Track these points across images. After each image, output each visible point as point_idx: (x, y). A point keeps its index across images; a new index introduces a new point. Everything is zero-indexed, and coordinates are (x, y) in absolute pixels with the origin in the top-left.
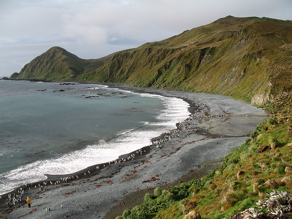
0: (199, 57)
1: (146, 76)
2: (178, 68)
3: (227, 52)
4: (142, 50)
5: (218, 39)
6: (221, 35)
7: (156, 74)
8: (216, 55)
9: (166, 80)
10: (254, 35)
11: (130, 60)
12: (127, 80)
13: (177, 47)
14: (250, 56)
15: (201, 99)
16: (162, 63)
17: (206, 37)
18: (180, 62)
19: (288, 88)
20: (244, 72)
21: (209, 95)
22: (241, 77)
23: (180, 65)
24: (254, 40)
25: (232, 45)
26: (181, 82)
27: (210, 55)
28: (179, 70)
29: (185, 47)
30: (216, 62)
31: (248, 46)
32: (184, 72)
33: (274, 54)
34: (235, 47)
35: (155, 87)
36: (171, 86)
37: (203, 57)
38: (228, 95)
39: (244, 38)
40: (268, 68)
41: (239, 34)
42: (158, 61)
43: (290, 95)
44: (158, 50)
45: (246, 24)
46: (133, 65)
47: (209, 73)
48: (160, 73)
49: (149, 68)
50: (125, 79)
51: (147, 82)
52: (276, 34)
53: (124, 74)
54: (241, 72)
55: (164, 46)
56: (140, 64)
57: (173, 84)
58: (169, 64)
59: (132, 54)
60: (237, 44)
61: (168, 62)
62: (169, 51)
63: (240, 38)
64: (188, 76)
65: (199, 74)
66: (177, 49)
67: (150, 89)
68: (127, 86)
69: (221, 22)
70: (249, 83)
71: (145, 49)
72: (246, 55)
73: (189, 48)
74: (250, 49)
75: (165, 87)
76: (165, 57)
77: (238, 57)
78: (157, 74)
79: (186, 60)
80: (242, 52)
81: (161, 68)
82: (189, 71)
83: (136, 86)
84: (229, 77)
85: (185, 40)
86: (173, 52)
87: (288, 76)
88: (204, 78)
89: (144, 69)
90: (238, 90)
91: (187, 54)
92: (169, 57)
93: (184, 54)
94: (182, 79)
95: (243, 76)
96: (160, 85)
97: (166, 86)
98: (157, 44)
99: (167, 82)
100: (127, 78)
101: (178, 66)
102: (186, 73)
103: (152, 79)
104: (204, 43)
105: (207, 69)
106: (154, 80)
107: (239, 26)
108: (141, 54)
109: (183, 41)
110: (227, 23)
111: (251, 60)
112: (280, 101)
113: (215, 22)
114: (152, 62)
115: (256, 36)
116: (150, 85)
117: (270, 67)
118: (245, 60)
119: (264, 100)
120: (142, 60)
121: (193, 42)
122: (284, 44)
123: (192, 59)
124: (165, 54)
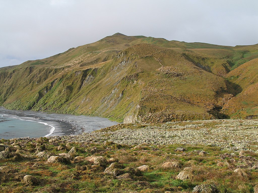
0: (80, 78)
1: (26, 98)
2: (59, 90)
3: (108, 74)
4: (22, 69)
5: (103, 59)
6: (106, 55)
7: (36, 96)
8: (98, 77)
9: (47, 103)
10: (134, 57)
11: (8, 80)
12: (4, 103)
13: (60, 67)
14: (128, 79)
15: (80, 122)
16: (44, 84)
17: (91, 56)
18: (62, 84)
19: (153, 110)
20: (122, 94)
21: (88, 117)
22: (119, 98)
23: (62, 86)
24: (134, 62)
25: (113, 67)
26: (62, 105)
27: (92, 77)
28: (60, 92)
29: (69, 67)
30: (97, 84)
31: (128, 68)
32: (66, 94)
33: (150, 77)
34: (116, 69)
35: (35, 110)
36: (52, 109)
37: (85, 79)
38: (106, 117)
39: (124, 60)
40: (142, 90)
41: (120, 56)
42: (39, 82)
43: (152, 116)
44: (40, 70)
45: (133, 43)
46: (12, 86)
47: (90, 95)
48: (41, 95)
49: (30, 89)
50: (3, 101)
51: (27, 105)
52: (154, 56)
53: (2, 95)
54: (119, 94)
55: (47, 65)
56: (20, 84)
57: (54, 106)
58: (51, 85)
59: (11, 74)
60: (118, 66)
61: (49, 83)
62: (52, 70)
63: (121, 60)
64: (70, 98)
65: (80, 97)
66: (60, 69)
67: (31, 112)
68: (5, 109)
69: (108, 41)
70: (126, 105)
71: (26, 68)
72: (124, 77)
73: (72, 68)
74: (129, 72)
75: (45, 110)
76: (47, 77)
77: (118, 79)
78: (38, 96)
79: (67, 82)
80: (122, 74)
81: (42, 89)
82: (71, 93)
83: (15, 109)
84: (108, 99)
85: (69, 59)
86: (56, 72)
87: (155, 99)
88: (85, 100)
89: (24, 90)
90: (116, 112)
91: (69, 75)
92: (51, 78)
93: (66, 75)
94: (63, 101)
95: (122, 98)
96: (41, 108)
97: (47, 108)
98: (40, 62)
99: (48, 105)
100: (5, 100)
101: (59, 88)
102: (67, 96)
103: (32, 101)
104: (89, 63)
105: (89, 91)
106: (34, 102)
107: (126, 45)
108: (21, 73)
109: (68, 60)
110: (113, 42)
111: (129, 82)
112: (144, 121)
113: (102, 40)
114: (34, 82)
115: (136, 59)
116: (30, 108)
117: (144, 89)
118: (124, 82)
119: (133, 121)
120: (22, 80)
121: (77, 62)
122: (161, 66)
123: (74, 81)
124: (48, 75)
